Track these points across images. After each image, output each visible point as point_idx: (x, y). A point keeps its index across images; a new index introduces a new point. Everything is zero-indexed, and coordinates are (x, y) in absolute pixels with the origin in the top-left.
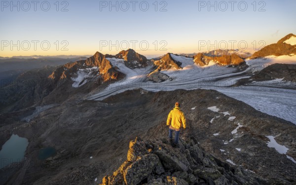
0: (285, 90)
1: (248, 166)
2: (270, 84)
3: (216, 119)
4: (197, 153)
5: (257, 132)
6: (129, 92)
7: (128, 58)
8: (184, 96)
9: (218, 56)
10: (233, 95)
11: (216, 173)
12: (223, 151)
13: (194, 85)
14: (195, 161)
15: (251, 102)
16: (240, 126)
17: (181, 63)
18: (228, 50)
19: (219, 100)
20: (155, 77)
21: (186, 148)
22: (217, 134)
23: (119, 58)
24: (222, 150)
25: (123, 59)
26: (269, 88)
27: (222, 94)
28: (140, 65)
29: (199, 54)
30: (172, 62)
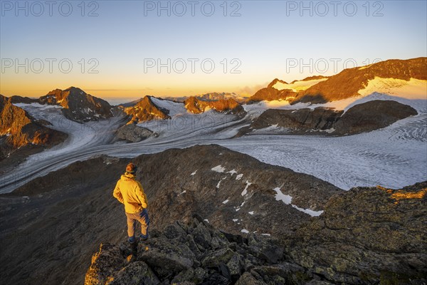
0: (280, 136)
1: (263, 229)
2: (268, 131)
3: (223, 182)
4: (202, 235)
5: (264, 187)
6: (79, 166)
7: (69, 104)
8: (178, 158)
9: (214, 101)
10: (236, 148)
11: (228, 252)
12: (237, 220)
13: (190, 140)
14: (201, 247)
15: (254, 154)
16: (249, 184)
17: (169, 111)
18: (224, 94)
19: (223, 156)
20: (129, 135)
21: (188, 234)
22: (227, 201)
23: (49, 104)
24: (235, 220)
25: (58, 104)
26: (268, 136)
27: (225, 149)
28: (98, 116)
29: (191, 97)
30: (155, 109)
